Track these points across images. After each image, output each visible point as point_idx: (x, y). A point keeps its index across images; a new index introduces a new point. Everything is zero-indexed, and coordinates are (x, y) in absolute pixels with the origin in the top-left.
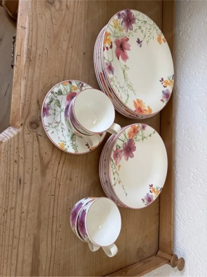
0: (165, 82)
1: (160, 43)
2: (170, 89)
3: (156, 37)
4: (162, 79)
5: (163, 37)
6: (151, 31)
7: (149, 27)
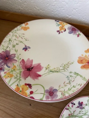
0: (61, 30)
1: (28, 28)
2: (67, 26)
3: (23, 31)
4: (58, 31)
5: (23, 25)
6: (18, 35)
7: (14, 38)
